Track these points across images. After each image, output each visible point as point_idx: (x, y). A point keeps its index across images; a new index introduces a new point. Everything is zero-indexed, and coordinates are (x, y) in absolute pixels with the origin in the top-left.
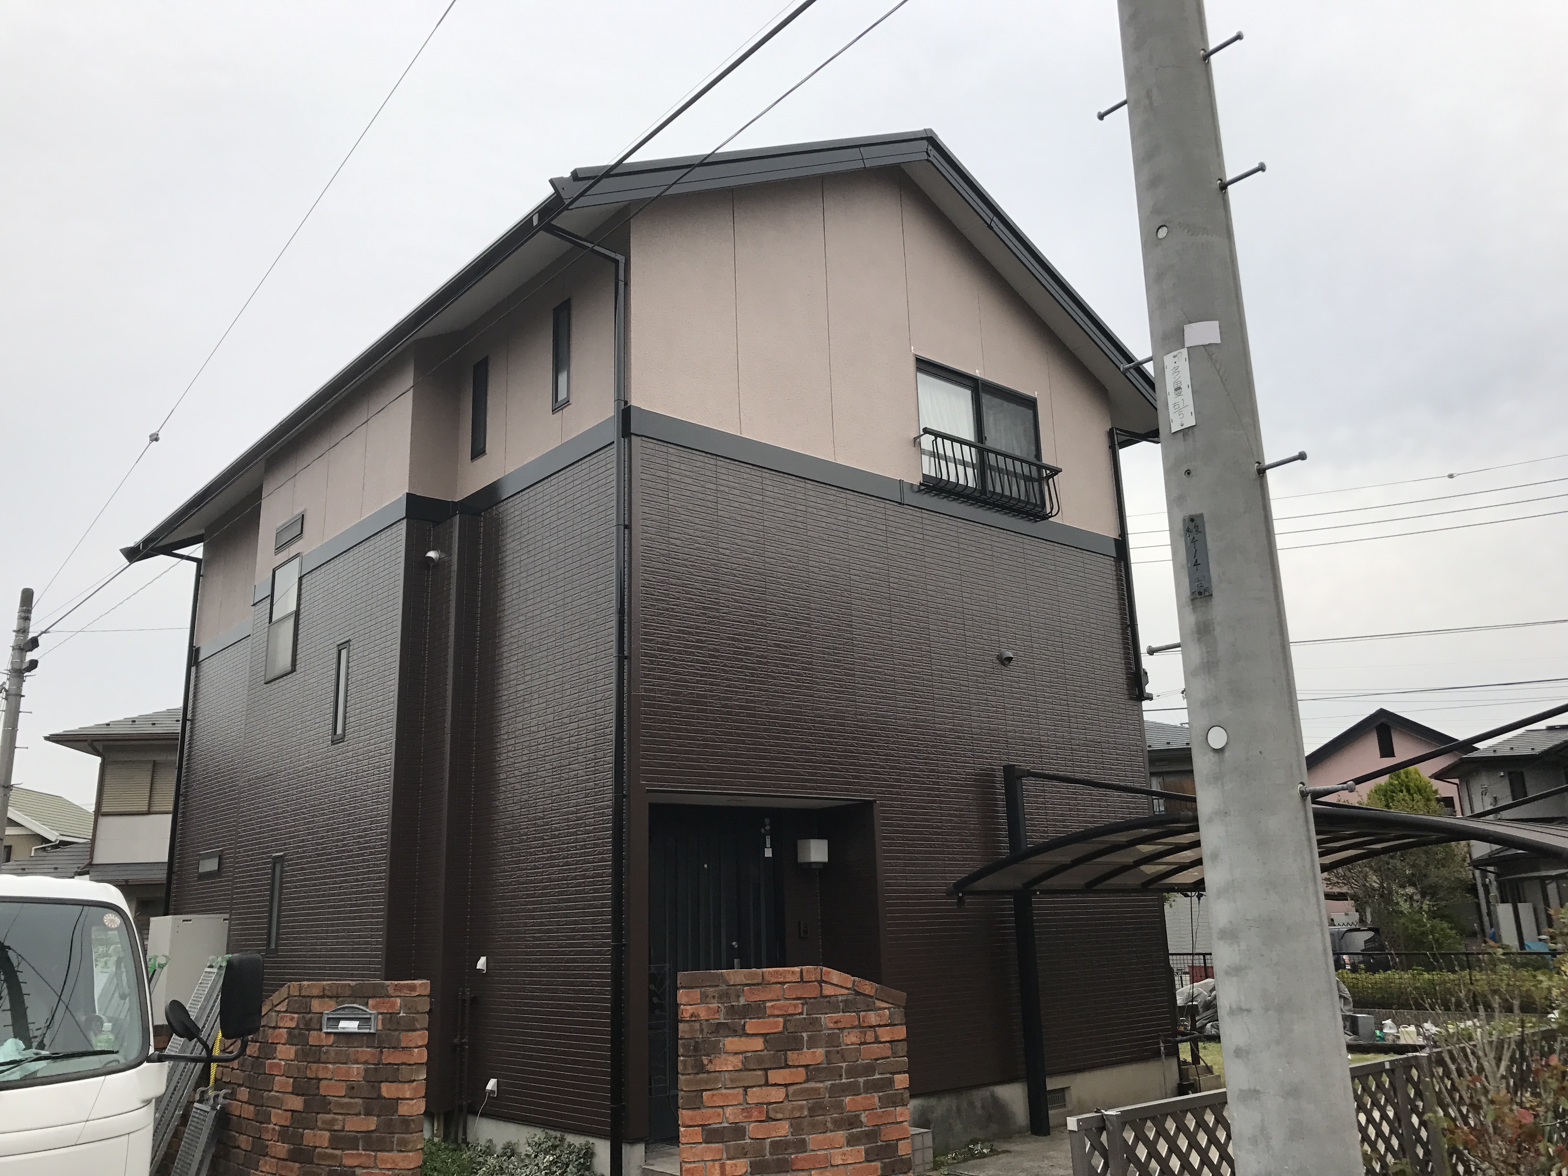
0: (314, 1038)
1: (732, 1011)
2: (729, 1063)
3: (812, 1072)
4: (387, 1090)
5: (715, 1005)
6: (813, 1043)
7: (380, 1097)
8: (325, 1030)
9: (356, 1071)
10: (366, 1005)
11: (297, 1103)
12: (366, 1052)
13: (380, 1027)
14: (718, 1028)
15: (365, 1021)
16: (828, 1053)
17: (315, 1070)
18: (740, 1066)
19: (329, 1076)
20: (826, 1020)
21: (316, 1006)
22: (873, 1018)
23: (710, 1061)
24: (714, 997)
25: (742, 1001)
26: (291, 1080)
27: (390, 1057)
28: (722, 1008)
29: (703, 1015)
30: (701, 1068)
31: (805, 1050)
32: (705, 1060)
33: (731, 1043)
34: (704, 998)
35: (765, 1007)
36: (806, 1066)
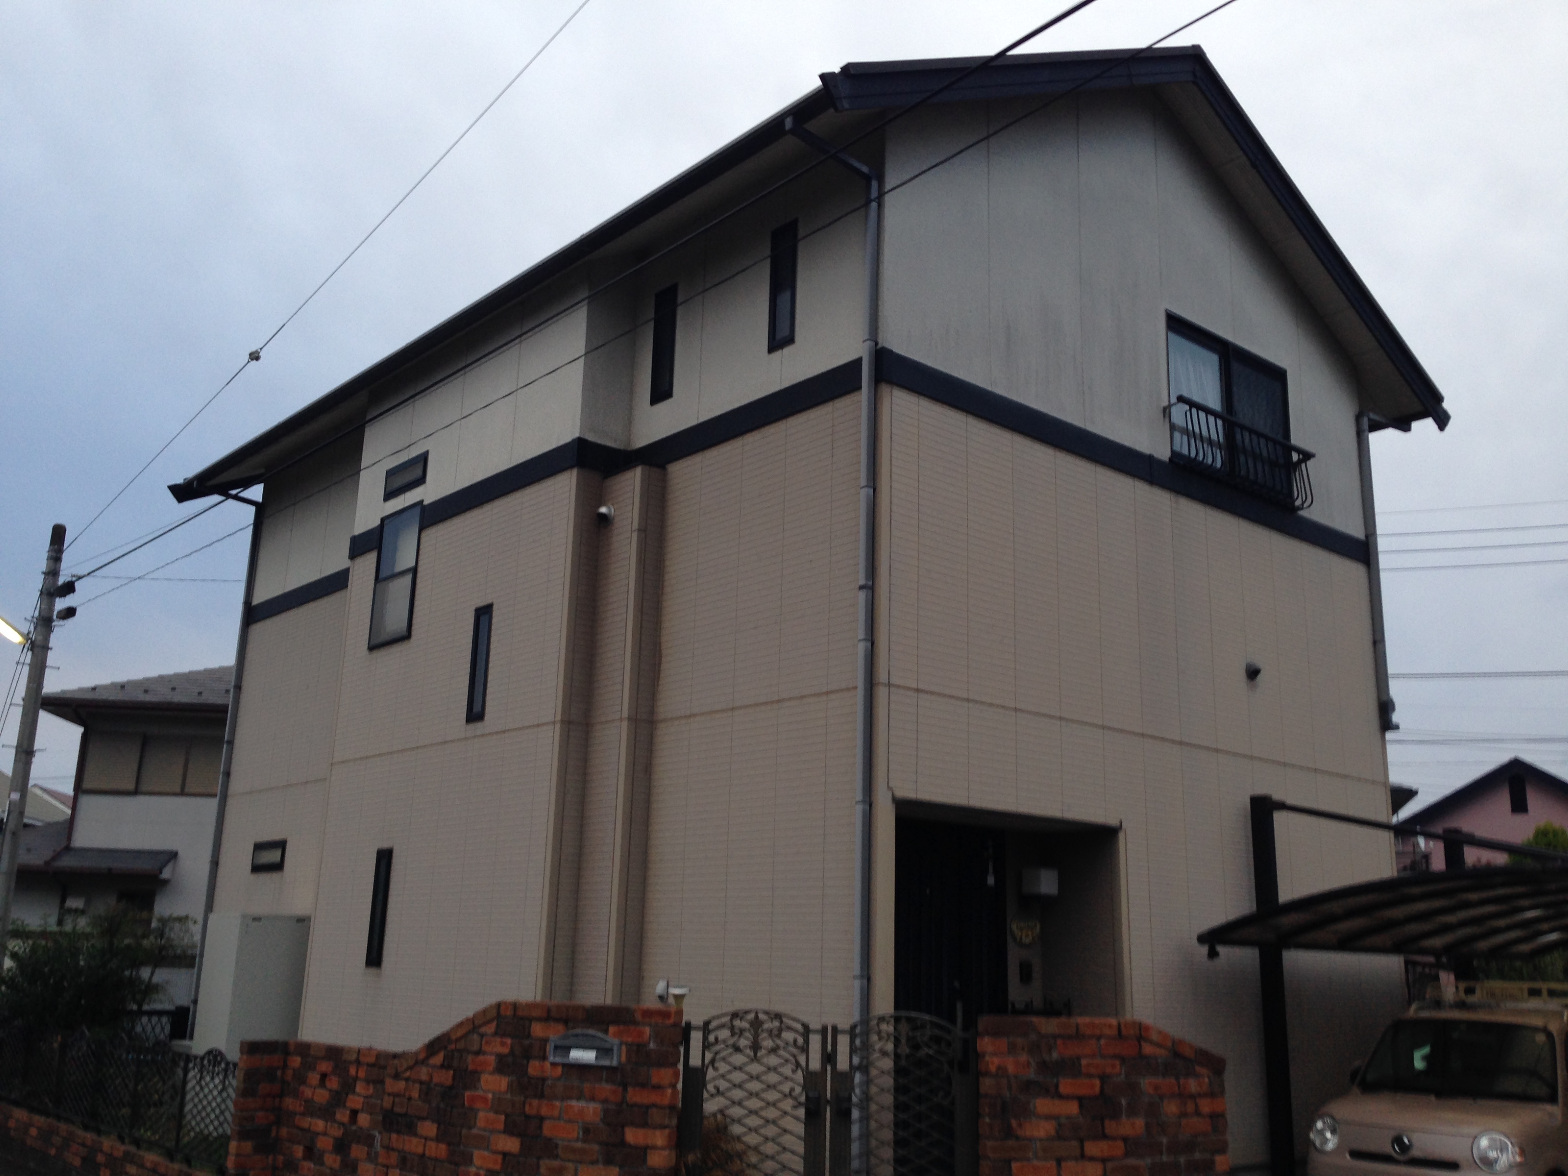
0: (534, 1068)
1: (1044, 1066)
2: (1040, 1130)
3: (1132, 1146)
4: (632, 1136)
5: (1024, 1057)
6: (1132, 1111)
7: (623, 1143)
8: (551, 1059)
9: (591, 1110)
10: (606, 1032)
11: (512, 1144)
12: (606, 1089)
13: (624, 1059)
14: (1028, 1086)
15: (603, 1051)
16: (1148, 1126)
17: (533, 1106)
18: (1053, 1132)
19: (556, 1113)
20: (1146, 1083)
21: (537, 1030)
22: (1193, 1085)
23: (1020, 1125)
24: (1023, 1049)
25: (1055, 1055)
26: (503, 1117)
27: (635, 1096)
28: (1033, 1064)
29: (1011, 1069)
30: (1009, 1133)
31: (1124, 1118)
32: (1014, 1123)
33: (1042, 1105)
34: (1012, 1049)
35: (1080, 1065)
36: (1125, 1139)
